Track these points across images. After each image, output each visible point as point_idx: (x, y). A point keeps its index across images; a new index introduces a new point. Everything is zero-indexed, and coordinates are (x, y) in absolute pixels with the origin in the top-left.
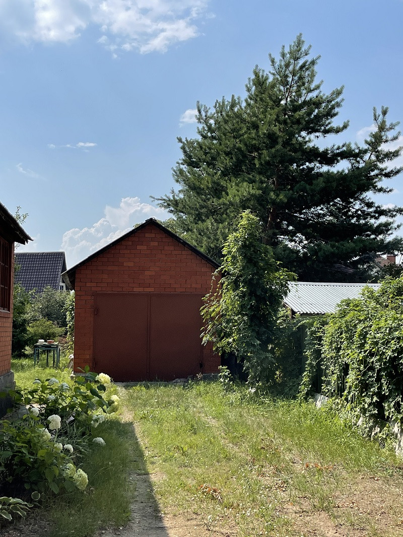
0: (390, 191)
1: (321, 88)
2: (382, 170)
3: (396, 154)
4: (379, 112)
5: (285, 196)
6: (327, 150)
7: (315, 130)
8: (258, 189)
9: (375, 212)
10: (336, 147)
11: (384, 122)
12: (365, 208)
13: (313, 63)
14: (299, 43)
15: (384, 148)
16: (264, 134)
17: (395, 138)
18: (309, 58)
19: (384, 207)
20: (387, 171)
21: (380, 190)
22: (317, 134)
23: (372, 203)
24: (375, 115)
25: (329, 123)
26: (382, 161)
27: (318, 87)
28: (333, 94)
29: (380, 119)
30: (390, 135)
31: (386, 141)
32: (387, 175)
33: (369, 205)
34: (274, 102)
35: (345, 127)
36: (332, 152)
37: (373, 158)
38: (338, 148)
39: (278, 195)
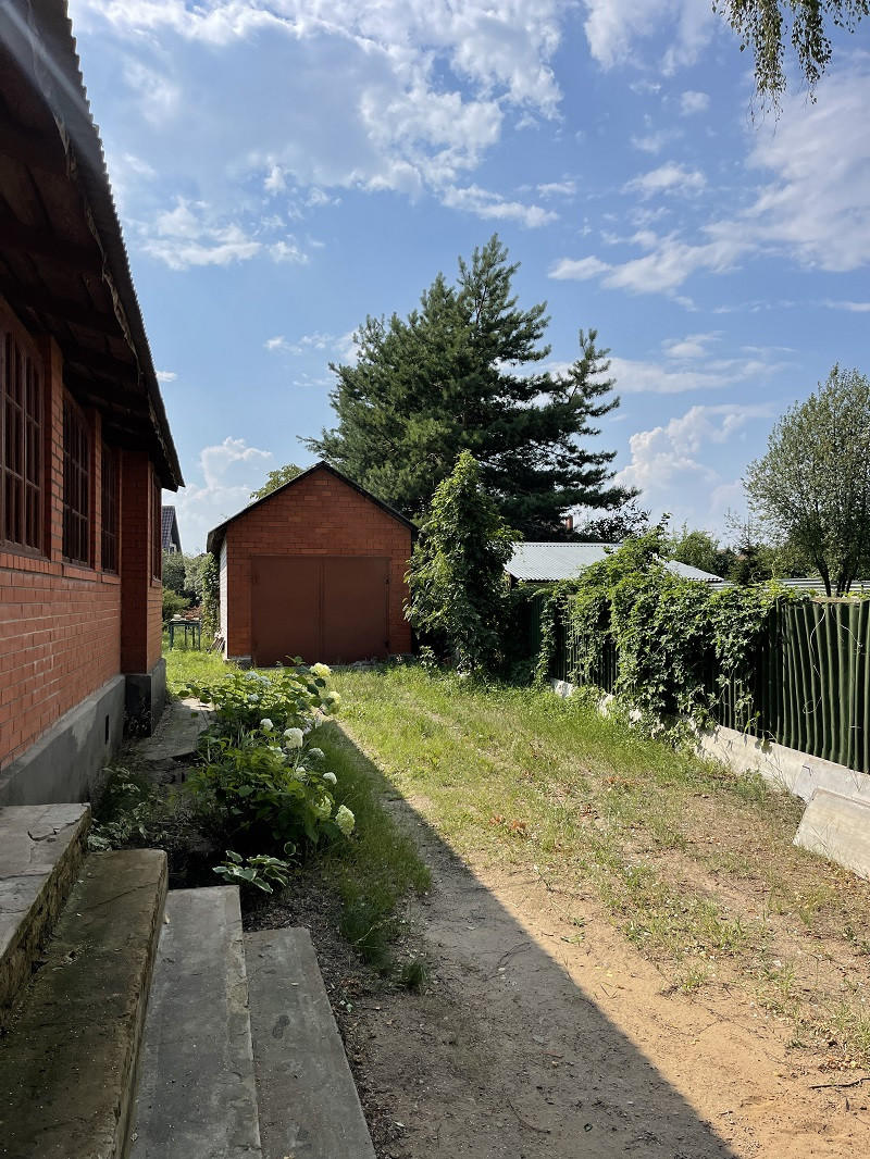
0: (598, 432)
1: (516, 305)
2: (587, 407)
3: (606, 387)
4: (586, 336)
5: (480, 437)
6: (526, 381)
7: (510, 355)
8: (446, 427)
9: (579, 458)
10: (536, 377)
11: (592, 348)
12: (568, 453)
13: (512, 270)
14: (494, 245)
15: (591, 380)
16: (454, 357)
17: (605, 369)
18: (506, 265)
19: (589, 453)
20: (594, 409)
21: (586, 431)
22: (514, 360)
23: (575, 447)
24: (581, 340)
25: (531, 347)
26: (588, 395)
27: (511, 304)
28: (533, 311)
29: (587, 344)
30: (599, 363)
31: (594, 372)
32: (594, 414)
33: (572, 449)
34: (464, 318)
35: (547, 353)
36: (532, 383)
37: (580, 392)
38: (539, 379)
39: (471, 435)
